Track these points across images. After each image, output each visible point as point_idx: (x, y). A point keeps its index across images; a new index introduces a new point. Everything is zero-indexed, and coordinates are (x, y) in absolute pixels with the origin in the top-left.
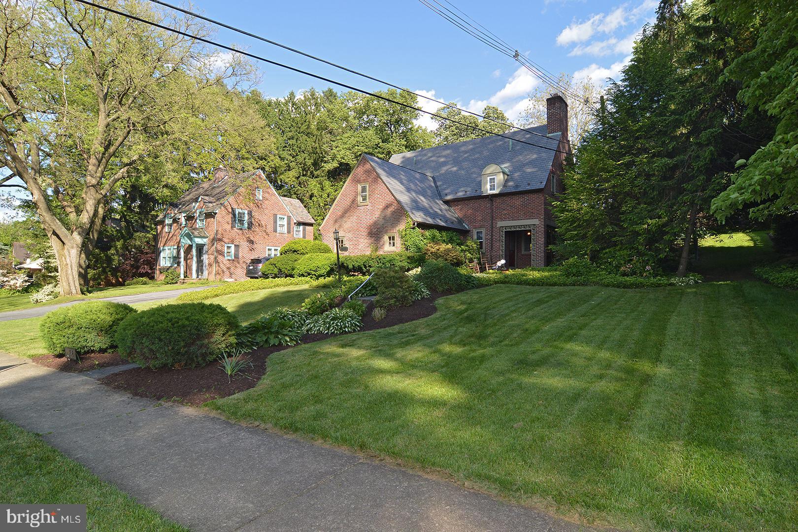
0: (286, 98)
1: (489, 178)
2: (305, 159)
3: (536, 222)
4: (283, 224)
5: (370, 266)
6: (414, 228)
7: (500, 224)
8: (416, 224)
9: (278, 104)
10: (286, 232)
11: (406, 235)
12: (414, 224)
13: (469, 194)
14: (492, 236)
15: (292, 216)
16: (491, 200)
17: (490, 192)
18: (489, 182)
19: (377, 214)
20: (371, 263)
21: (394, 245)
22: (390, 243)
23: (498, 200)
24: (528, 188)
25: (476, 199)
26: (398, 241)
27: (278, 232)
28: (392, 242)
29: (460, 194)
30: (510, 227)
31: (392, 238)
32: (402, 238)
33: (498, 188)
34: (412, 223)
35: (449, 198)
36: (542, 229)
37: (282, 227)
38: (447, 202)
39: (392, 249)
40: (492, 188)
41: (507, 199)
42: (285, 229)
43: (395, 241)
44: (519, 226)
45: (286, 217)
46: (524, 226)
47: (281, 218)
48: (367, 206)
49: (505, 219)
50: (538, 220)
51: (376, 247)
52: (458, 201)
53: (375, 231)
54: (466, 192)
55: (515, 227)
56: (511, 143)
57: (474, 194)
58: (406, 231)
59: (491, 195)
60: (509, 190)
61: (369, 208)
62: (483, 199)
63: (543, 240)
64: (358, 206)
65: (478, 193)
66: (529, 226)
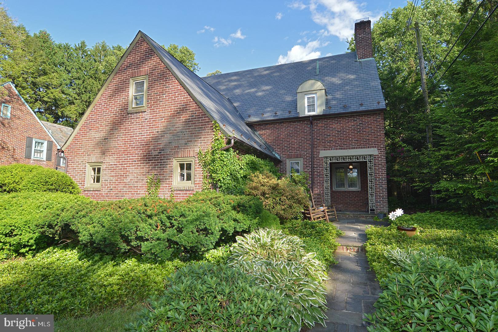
0: (77, 46)
1: (306, 97)
2: (89, 98)
3: (374, 151)
4: (42, 149)
5: (141, 239)
6: (227, 150)
7: (323, 153)
8: (233, 141)
9: (67, 48)
10: (45, 159)
11: (213, 161)
12: (229, 142)
13: (280, 115)
14: (313, 168)
15: (54, 141)
16: (311, 123)
17: (307, 113)
18: (306, 100)
19: (161, 125)
20: (145, 229)
21: (189, 178)
22: (182, 175)
23: (320, 124)
24: (362, 108)
25: (291, 121)
26: (198, 172)
27: (32, 158)
28: (185, 172)
29: (268, 116)
30: (337, 158)
31: (186, 167)
32: (205, 165)
33: (319, 107)
34: (225, 141)
35: (254, 119)
36: (383, 161)
37: (40, 153)
38: (251, 125)
39: (187, 184)
40: (311, 107)
41: (333, 122)
42: (44, 156)
43: (192, 172)
44: (350, 157)
45: (47, 142)
46: (357, 157)
47: (39, 143)
48: (144, 114)
49: (330, 148)
50: (376, 149)
51: (156, 182)
52: (266, 124)
53: (155, 153)
54: (276, 113)
55: (344, 158)
56: (318, 67)
57: (286, 115)
58: (213, 153)
59: (309, 117)
60: (333, 111)
61: (147, 117)
62: (299, 121)
63: (385, 175)
64: (128, 114)
65: (293, 115)
66: (364, 157)
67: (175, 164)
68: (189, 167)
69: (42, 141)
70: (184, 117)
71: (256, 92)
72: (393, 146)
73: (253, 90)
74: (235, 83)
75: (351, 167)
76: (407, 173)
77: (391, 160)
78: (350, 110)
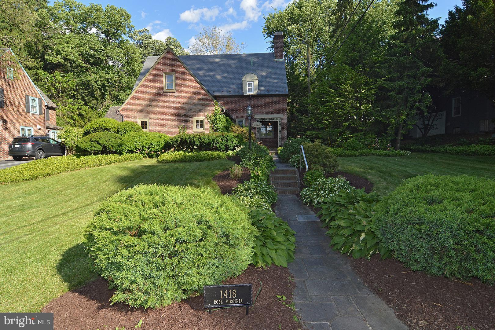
1: (248, 83)
3: (282, 116)
4: (35, 105)
6: (221, 114)
7: (256, 116)
10: (38, 113)
11: (216, 119)
13: (232, 93)
15: (43, 98)
16: (251, 99)
17: (248, 93)
18: (248, 85)
19: (184, 100)
21: (201, 127)
23: (255, 100)
24: (277, 93)
25: (238, 97)
26: (207, 124)
27: (31, 112)
28: (199, 124)
29: (225, 93)
30: (263, 119)
31: (199, 122)
32: (211, 121)
33: (255, 90)
35: (217, 94)
36: (286, 121)
37: (35, 108)
39: (201, 130)
40: (250, 90)
41: (262, 100)
42: (37, 111)
43: (203, 124)
44: (270, 119)
45: (38, 99)
46: (273, 118)
47: (33, 100)
48: (174, 93)
49: (260, 113)
50: (283, 115)
51: (184, 128)
52: (225, 98)
53: (182, 114)
54: (230, 91)
55: (267, 119)
56: (252, 62)
57: (236, 94)
58: (215, 115)
59: (250, 95)
60: (262, 93)
61: (177, 95)
62: (244, 97)
63: (286, 128)
64: (164, 93)
65: (240, 93)
66: (277, 118)
67: (194, 120)
68: (201, 122)
69: (35, 98)
70: (198, 98)
71: (214, 75)
72: (291, 113)
73: (212, 73)
74: (198, 66)
75: (270, 124)
76: (297, 127)
77: (290, 120)
78: (271, 93)
